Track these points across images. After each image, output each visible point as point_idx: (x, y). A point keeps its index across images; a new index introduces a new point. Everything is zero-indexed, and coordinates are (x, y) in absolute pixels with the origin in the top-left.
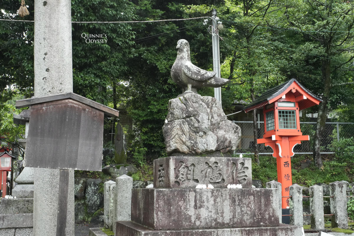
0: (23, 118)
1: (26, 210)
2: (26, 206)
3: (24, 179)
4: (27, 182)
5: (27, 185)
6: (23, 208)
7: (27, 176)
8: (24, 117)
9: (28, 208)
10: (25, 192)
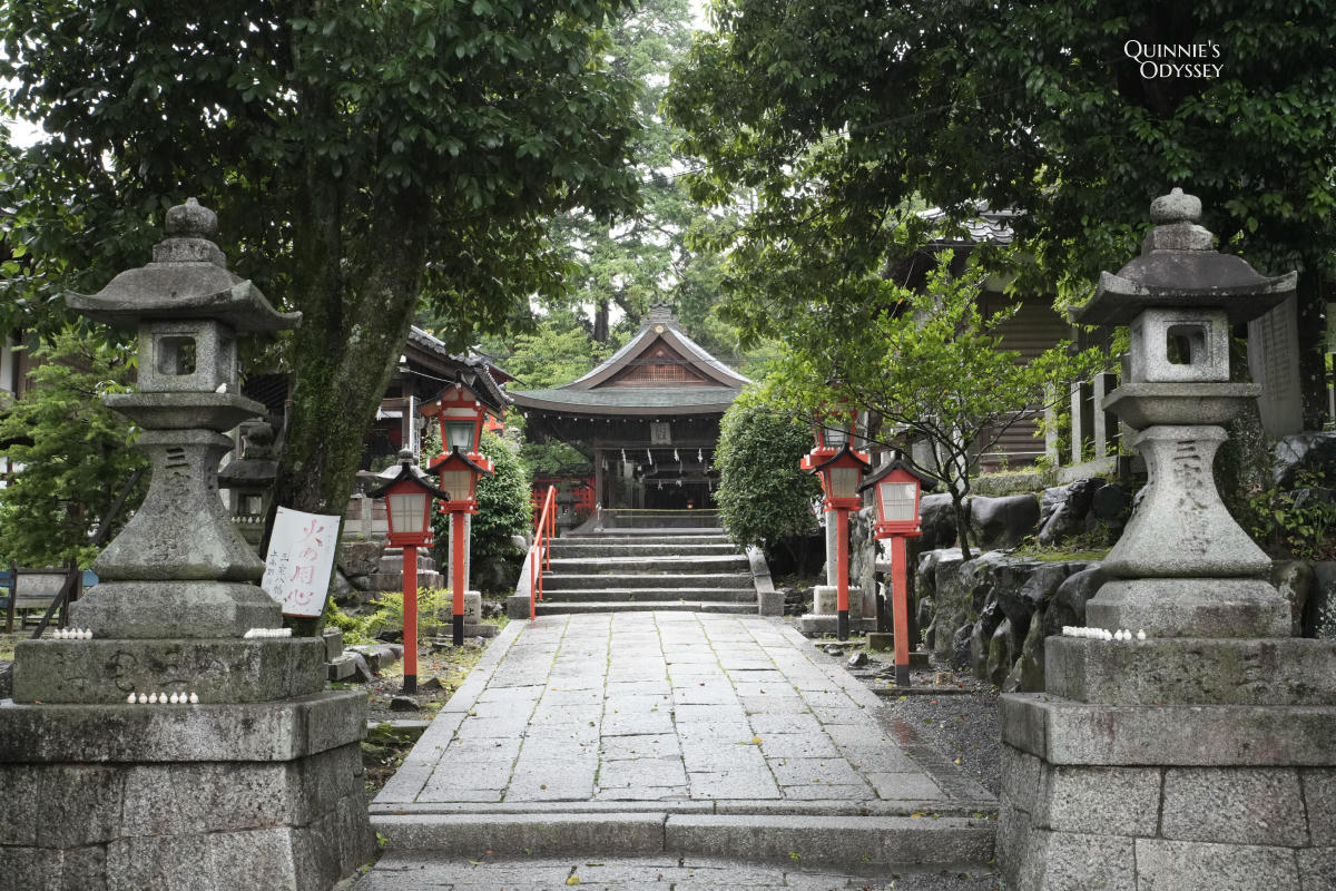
0: (1145, 292)
1: (1193, 690)
2: (1193, 672)
3: (1163, 559)
4: (1174, 569)
5: (1178, 582)
6: (1179, 680)
7: (1172, 543)
8: (1149, 288)
9: (1199, 683)
10: (1174, 614)
